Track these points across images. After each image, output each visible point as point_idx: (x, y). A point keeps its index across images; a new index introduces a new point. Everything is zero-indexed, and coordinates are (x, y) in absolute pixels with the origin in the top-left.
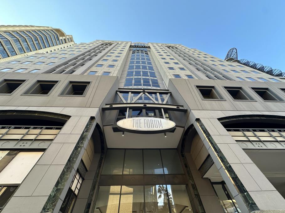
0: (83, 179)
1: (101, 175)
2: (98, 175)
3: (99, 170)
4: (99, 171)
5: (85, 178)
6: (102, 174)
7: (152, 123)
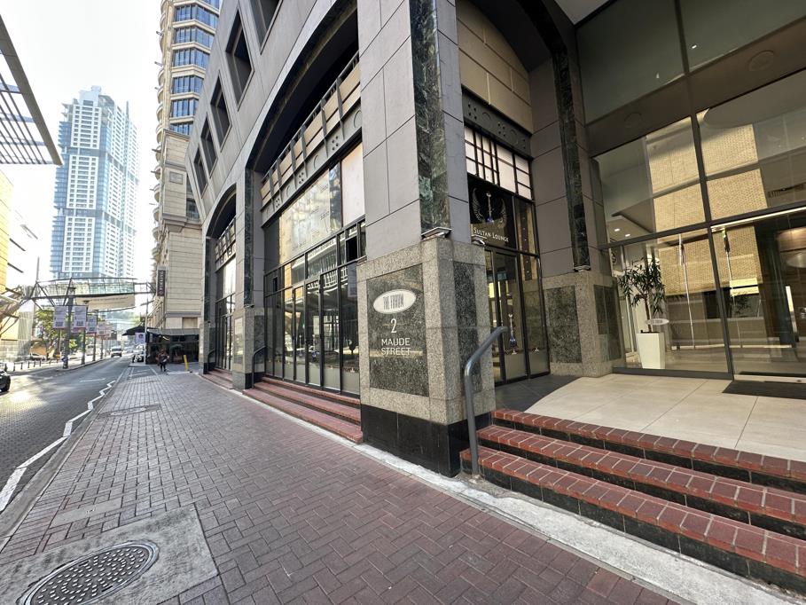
0: (529, 160)
1: (586, 126)
2: (573, 129)
3: (570, 113)
4: (571, 116)
5: (533, 156)
6: (587, 122)
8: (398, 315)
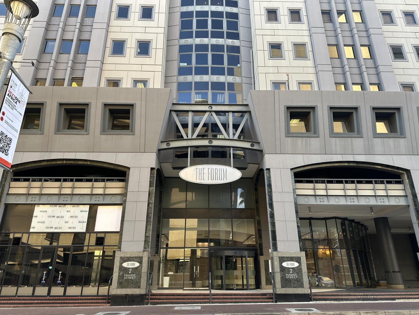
4: (161, 206)
6: (163, 208)
7: (216, 173)
8: (132, 268)
